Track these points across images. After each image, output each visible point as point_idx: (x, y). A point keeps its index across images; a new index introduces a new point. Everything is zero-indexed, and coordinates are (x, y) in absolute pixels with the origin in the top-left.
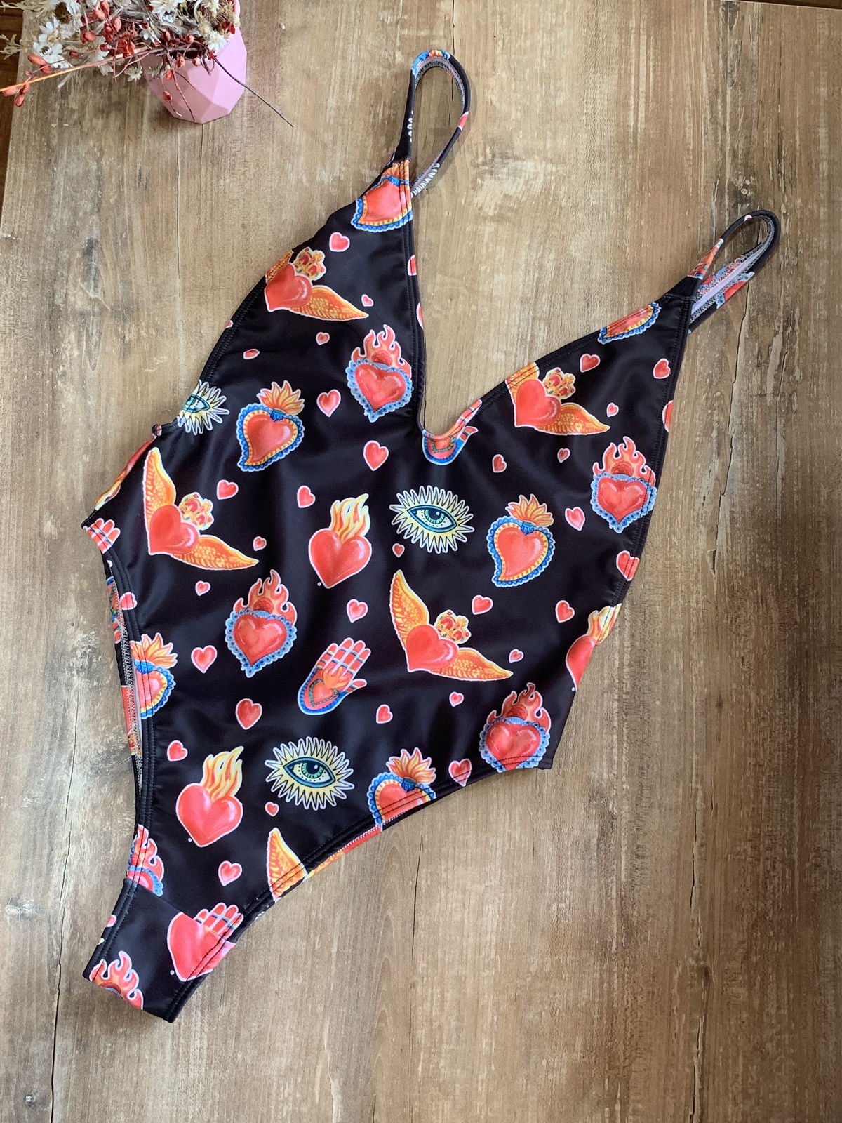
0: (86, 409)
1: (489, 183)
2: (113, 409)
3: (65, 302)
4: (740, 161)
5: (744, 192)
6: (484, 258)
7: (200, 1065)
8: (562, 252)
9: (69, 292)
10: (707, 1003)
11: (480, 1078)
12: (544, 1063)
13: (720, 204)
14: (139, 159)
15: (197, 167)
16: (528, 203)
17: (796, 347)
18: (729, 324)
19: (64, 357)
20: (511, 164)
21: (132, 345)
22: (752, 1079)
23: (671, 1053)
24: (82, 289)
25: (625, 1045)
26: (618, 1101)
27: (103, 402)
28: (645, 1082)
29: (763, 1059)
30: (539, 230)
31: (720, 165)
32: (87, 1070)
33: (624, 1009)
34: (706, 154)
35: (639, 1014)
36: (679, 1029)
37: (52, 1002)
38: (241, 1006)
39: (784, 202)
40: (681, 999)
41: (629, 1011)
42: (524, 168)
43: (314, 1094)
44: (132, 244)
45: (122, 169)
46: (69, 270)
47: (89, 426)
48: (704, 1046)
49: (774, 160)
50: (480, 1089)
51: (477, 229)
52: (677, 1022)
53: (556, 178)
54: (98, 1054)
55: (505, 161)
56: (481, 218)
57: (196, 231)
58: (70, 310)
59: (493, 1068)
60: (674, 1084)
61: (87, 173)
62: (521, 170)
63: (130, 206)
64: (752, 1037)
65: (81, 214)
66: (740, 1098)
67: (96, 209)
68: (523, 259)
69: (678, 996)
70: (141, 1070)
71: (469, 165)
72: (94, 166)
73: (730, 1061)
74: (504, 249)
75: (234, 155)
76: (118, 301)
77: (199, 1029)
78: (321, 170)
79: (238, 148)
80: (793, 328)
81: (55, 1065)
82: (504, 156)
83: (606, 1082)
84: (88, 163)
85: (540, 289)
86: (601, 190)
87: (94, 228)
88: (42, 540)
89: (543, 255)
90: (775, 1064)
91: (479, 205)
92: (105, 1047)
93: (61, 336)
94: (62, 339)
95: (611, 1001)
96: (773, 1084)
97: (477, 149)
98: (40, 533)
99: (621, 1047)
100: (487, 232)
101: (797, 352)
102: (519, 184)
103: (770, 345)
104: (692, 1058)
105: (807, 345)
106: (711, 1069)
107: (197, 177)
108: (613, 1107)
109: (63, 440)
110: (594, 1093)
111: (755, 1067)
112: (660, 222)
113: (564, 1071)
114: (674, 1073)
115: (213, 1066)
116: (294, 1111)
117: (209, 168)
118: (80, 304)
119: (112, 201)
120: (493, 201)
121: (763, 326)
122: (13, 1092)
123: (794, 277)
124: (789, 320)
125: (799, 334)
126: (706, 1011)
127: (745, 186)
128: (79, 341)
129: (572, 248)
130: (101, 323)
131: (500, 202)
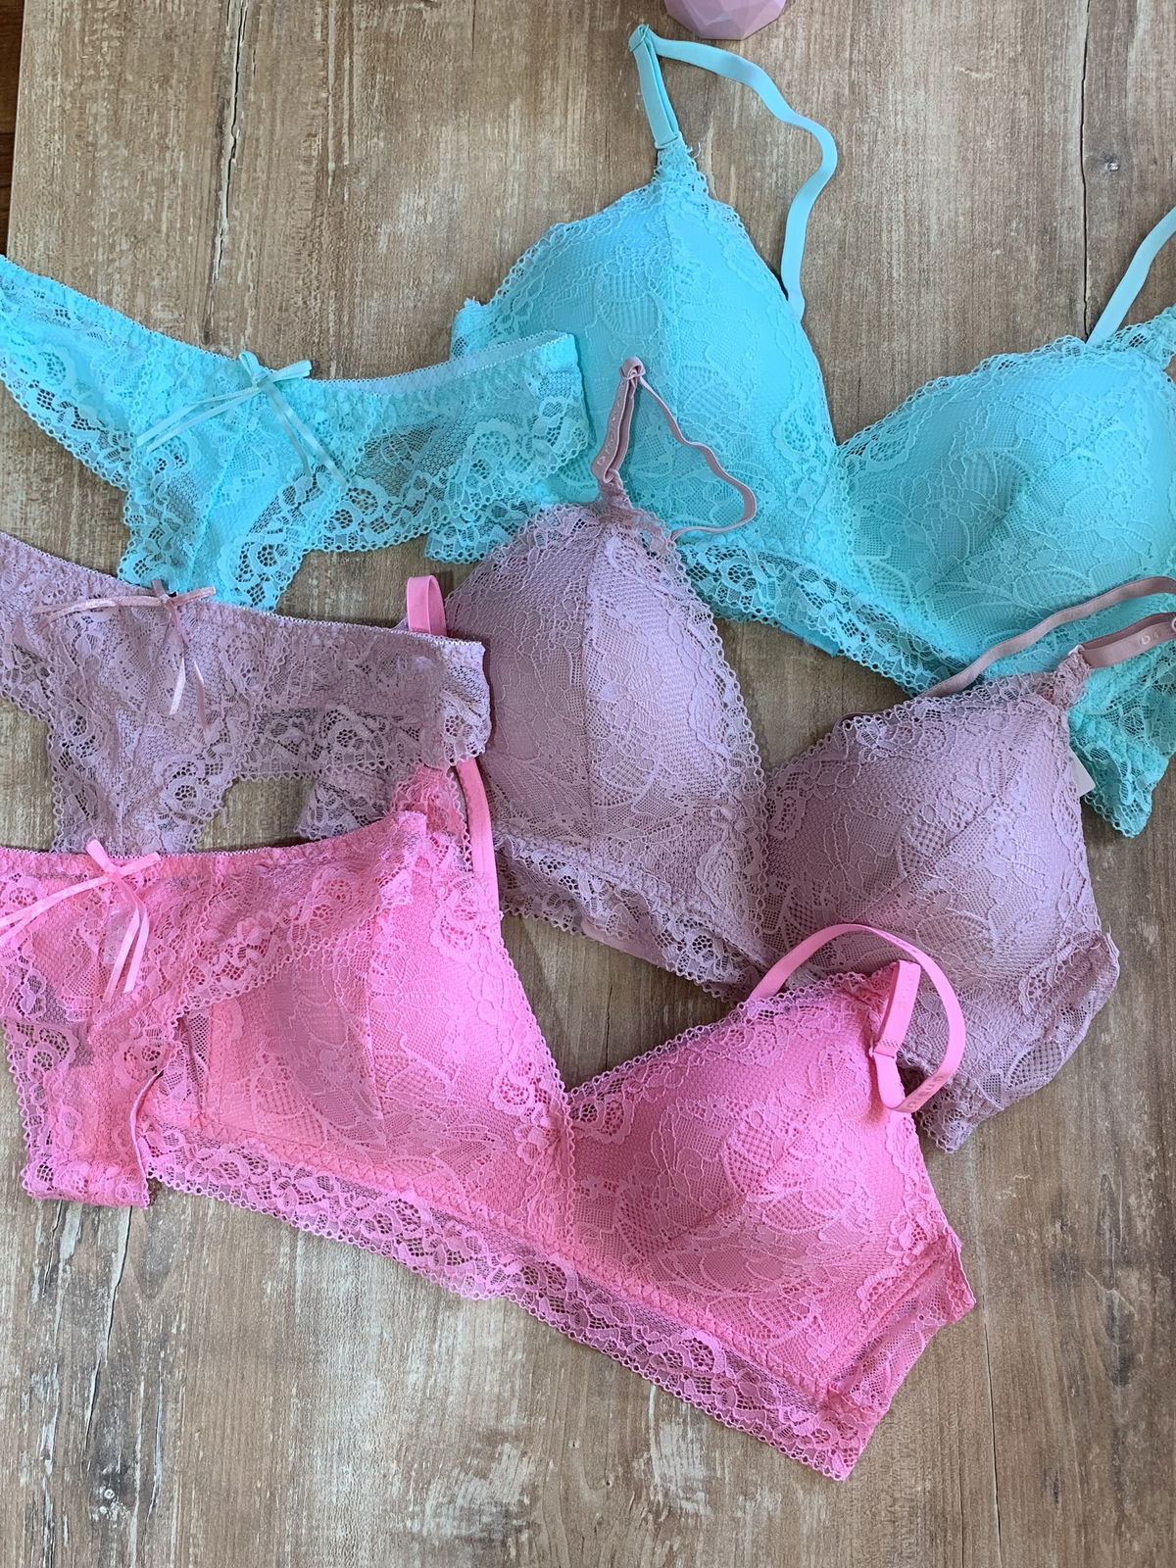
0: (1110, 1114)
1: (511, 1498)
2: (1071, 1116)
3: (1154, 1281)
4: (115, 1545)
5: (109, 1494)
6: (517, 1372)
7: (891, 209)
8: (395, 1387)
9: (1149, 1297)
10: (207, 296)
11: (516, 200)
12: (430, 219)
13: (148, 1471)
14: (1059, 1520)
15: (968, 1510)
16: (450, 1464)
17: (39, 1239)
18: (140, 1276)
19: (1150, 1194)
20: (475, 1529)
21: (1050, 1216)
22: (149, 204)
23: (259, 234)
24: (1131, 1304)
25: (320, 243)
26: (331, 173)
27: (1086, 1126)
28: (294, 198)
29: (133, 228)
30: (432, 1421)
31: (146, 1538)
32: (1041, 203)
33: (322, 288)
34: (168, 1555)
35: (301, 282)
36: (246, 266)
37: (1093, 286)
38: (840, 286)
39: (48, 1479)
40: (243, 303)
41: (314, 287)
42: (456, 1523)
43: (738, 176)
44: (1061, 1379)
45: (1085, 1504)
46: (1154, 1333)
47: (1105, 1087)
48: (214, 244)
49: (59, 1550)
50: (516, 186)
51: (529, 1420)
52: (249, 273)
53: (406, 1508)
54: (1028, 222)
55: (485, 1534)
56: (522, 1438)
57: (963, 1402)
58: (1147, 1269)
59: (498, 212)
60: (256, 195)
61: (1139, 1495)
62: (462, 1520)
63: (1068, 1441)
64: (148, 255)
65: (1143, 1426)
66: (167, 180)
67: (1120, 1434)
68: (456, 1373)
69: (246, 304)
70: (969, 204)
71: (544, 1528)
72: (1128, 1506)
73: (178, 225)
74: (487, 1389)
75: (910, 1532)
76: (1075, 1286)
77: (895, 255)
78: (776, 1509)
79: (905, 1544)
80: (43, 1270)
81: (1082, 208)
82: (487, 1542)
83: (346, 196)
84: (1139, 1512)
85: (430, 1324)
86: (335, 1490)
87: (1119, 1403)
88: (1159, 915)
89: (427, 1378)
90: (118, 223)
91: (525, 1459)
92: (1017, 231)
93: (1157, 1227)
94: (1154, 1221)
95: (338, 298)
96: (122, 197)
97: (530, 1553)
98: (1163, 925)
99: (326, 239)
100: (514, 1415)
101: (38, 1232)
102: (464, 1497)
103: (79, 1241)
104: (230, 229)
105: (22, 1243)
106: (204, 214)
107: (967, 1493)
108: (337, 167)
109: (1141, 1065)
110: (363, 183)
111: (145, 218)
112: (243, 1439)
113: (403, 210)
114: (254, 209)
115: (874, 209)
116: (763, 155)
117: (949, 1509)
118: (1132, 1279)
119: (1096, 1450)
120: (504, 1466)
121: (88, 1271)
122: (1136, 174)
123: (38, 1353)
124: (49, 1283)
125: (33, 1260)
126: (209, 288)
127: (107, 1503)
128: (1129, 1220)
129: (381, 1393)
130: (1100, 1249)
131: (494, 1465)
